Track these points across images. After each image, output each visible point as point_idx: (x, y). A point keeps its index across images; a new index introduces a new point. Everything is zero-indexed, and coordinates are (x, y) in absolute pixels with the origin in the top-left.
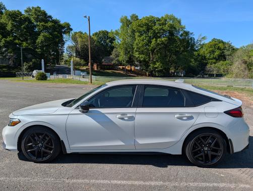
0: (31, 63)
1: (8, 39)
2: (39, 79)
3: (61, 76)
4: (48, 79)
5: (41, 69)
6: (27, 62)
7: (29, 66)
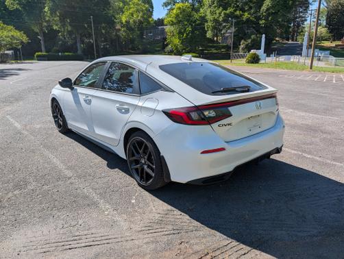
0: (249, 41)
1: (228, 12)
2: (248, 62)
3: (282, 59)
4: (262, 62)
5: (260, 49)
6: (245, 40)
7: (247, 45)
